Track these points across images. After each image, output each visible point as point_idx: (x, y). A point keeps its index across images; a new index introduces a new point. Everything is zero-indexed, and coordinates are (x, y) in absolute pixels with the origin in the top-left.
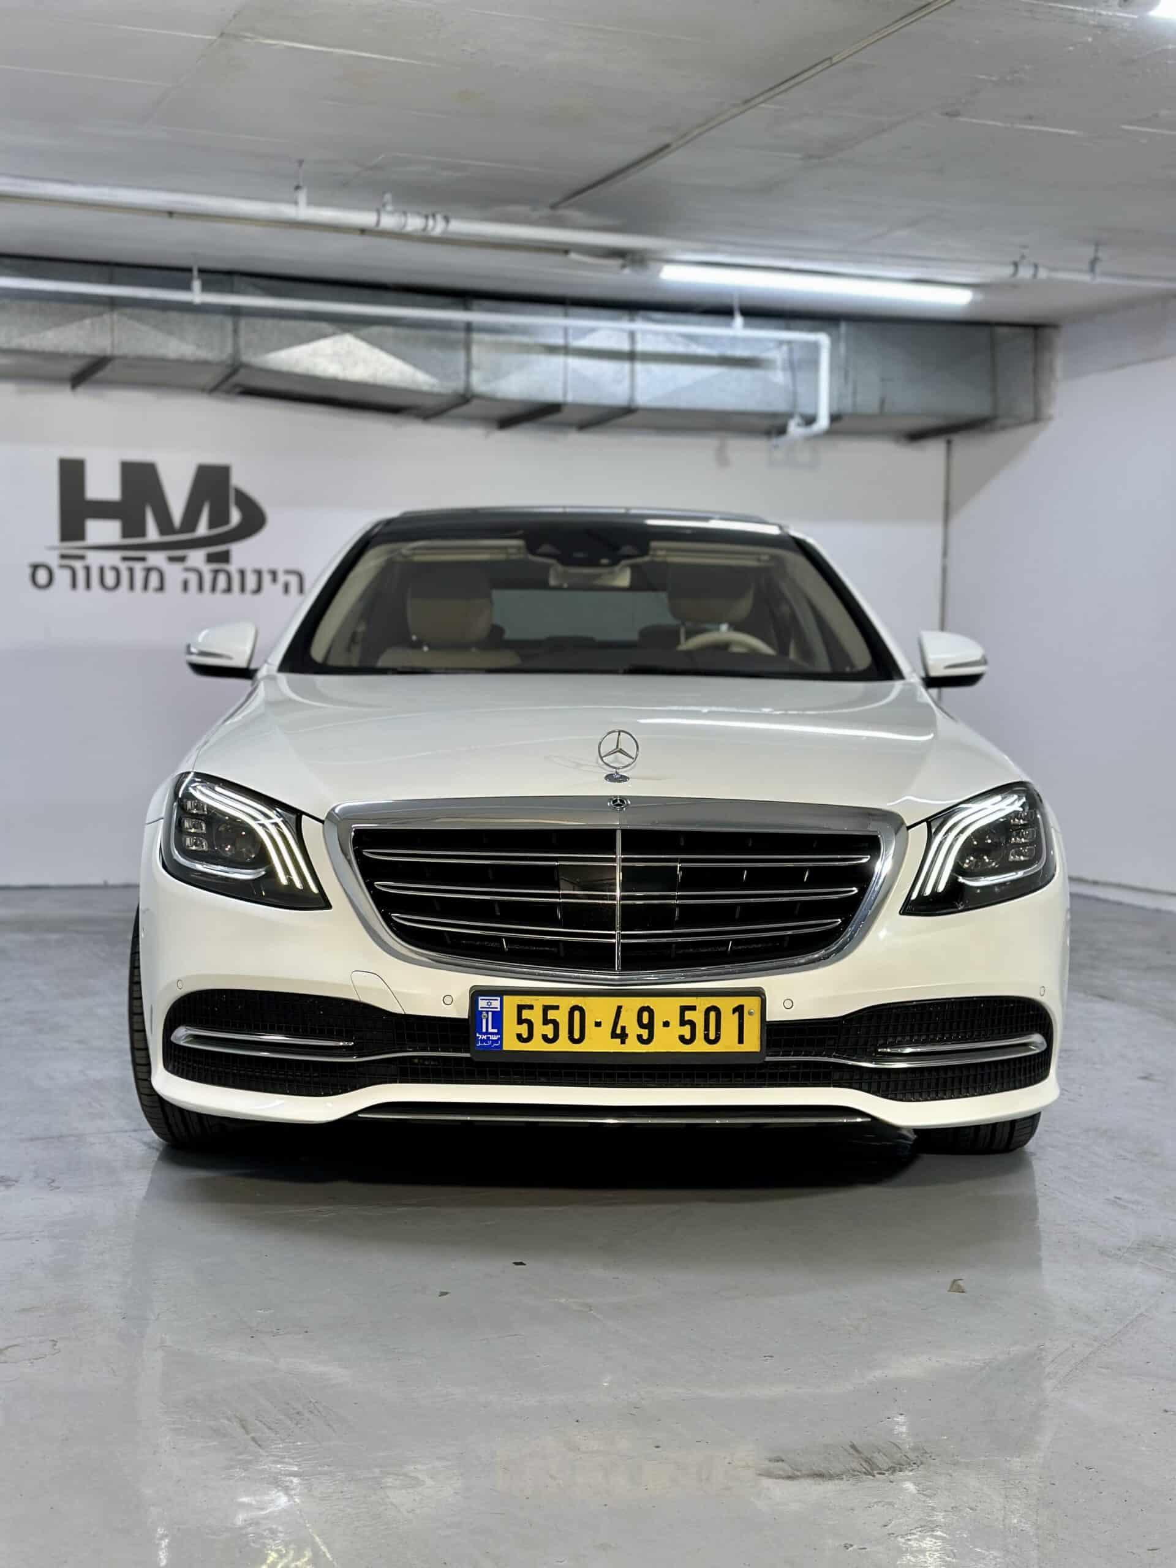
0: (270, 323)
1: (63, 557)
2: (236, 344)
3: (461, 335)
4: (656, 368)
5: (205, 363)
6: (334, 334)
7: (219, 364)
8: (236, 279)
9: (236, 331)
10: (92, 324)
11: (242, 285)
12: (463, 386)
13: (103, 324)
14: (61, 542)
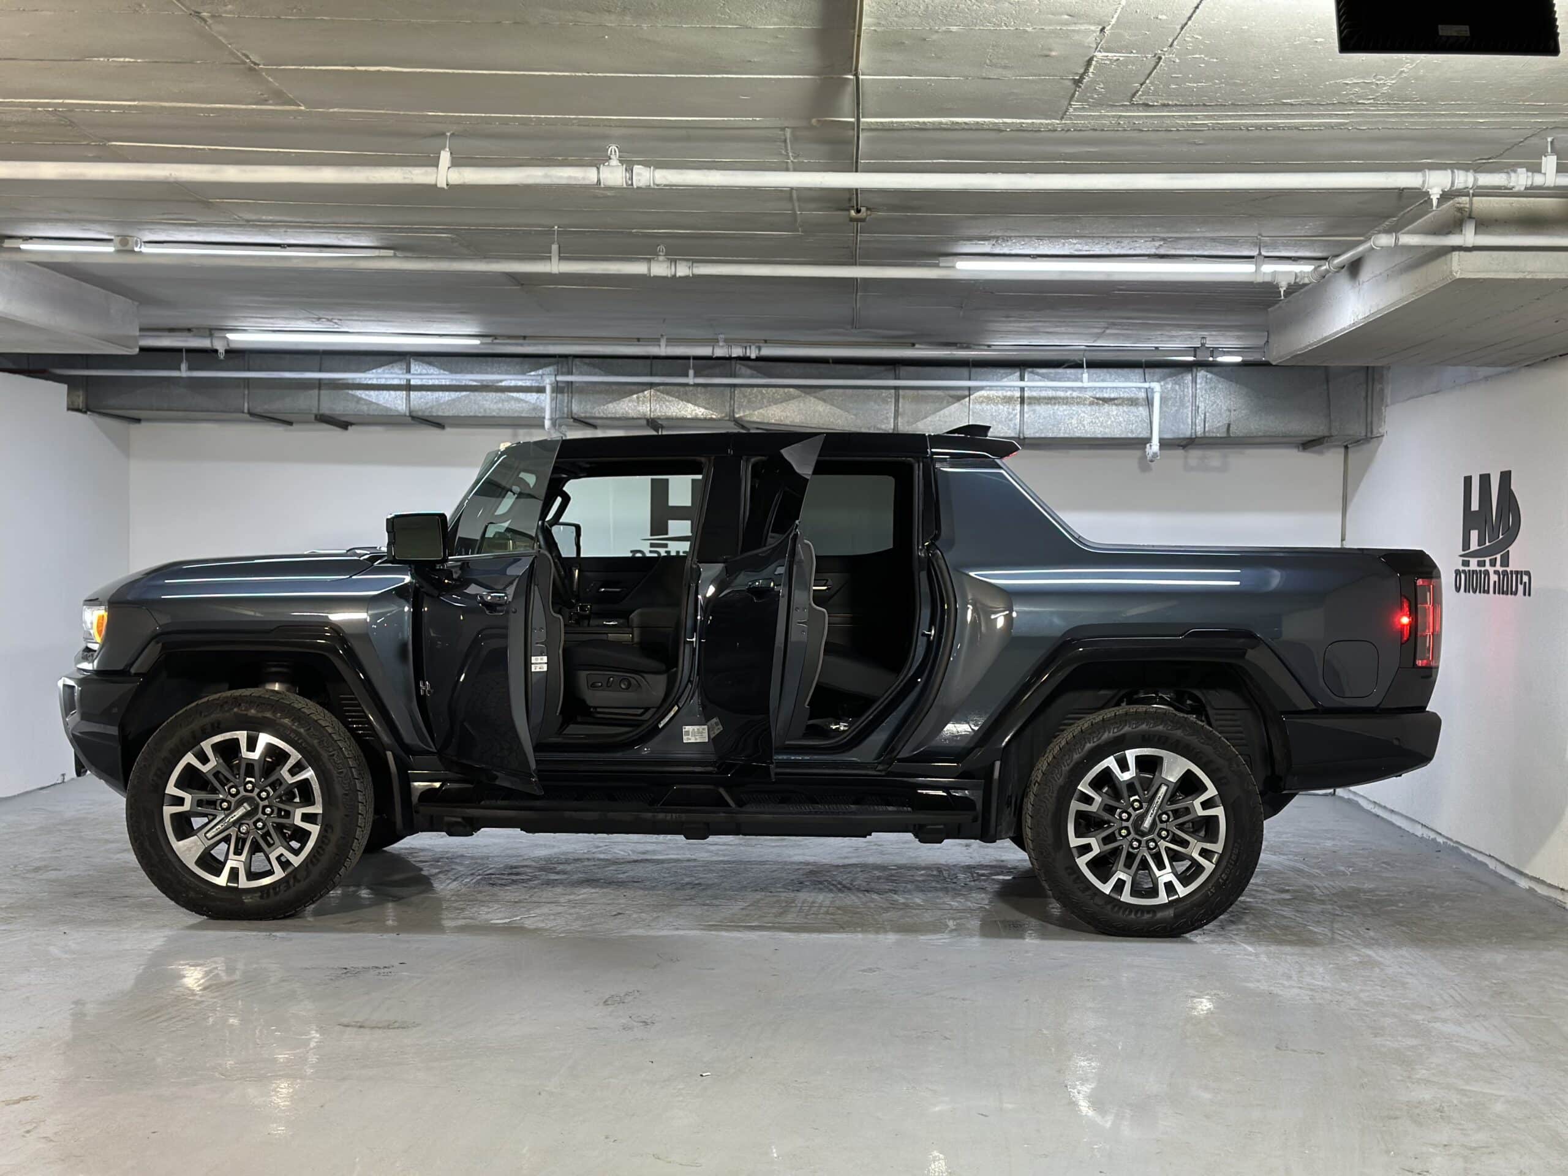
0: (755, 389)
1: (652, 545)
2: (732, 406)
3: (893, 391)
4: (1042, 409)
5: (711, 419)
6: (800, 396)
7: (723, 419)
8: (733, 362)
9: (732, 398)
10: (638, 398)
11: (738, 366)
12: (892, 427)
13: (644, 397)
14: (652, 535)
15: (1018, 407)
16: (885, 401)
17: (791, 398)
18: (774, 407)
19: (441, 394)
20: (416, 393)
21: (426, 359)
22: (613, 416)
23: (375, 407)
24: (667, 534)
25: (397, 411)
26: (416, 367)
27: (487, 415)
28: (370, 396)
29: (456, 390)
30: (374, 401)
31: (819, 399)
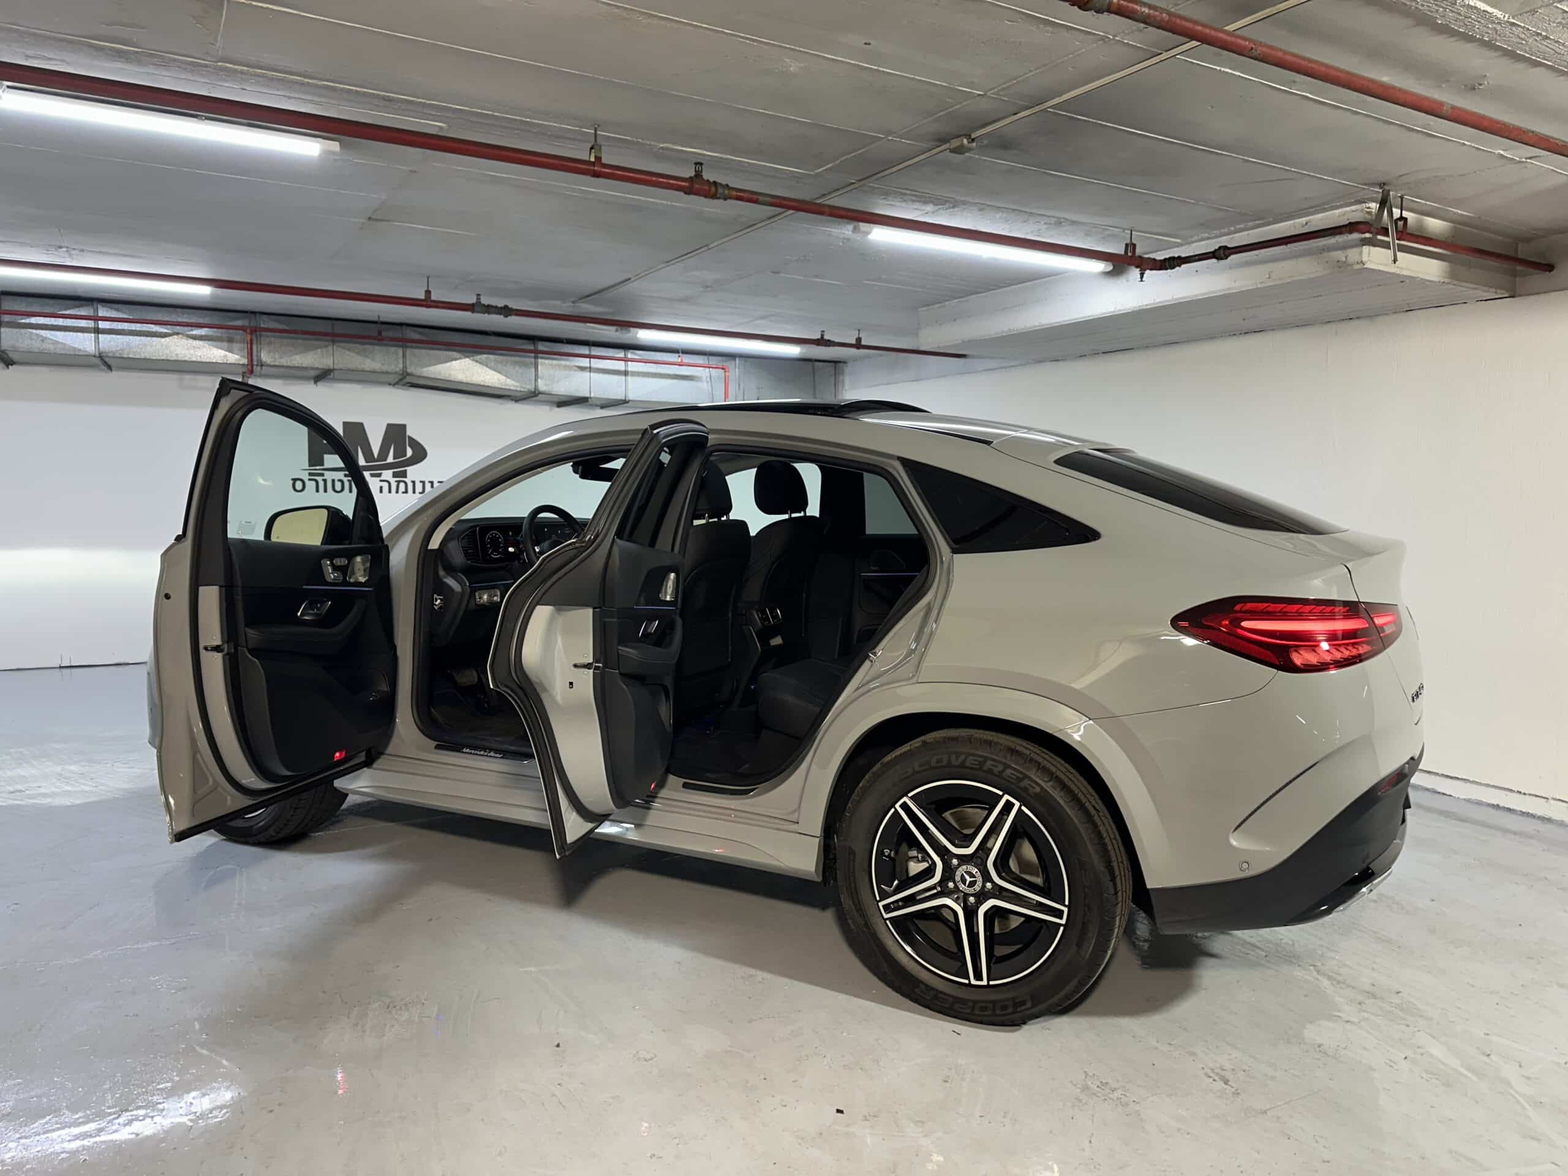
0: (424, 352)
1: (310, 474)
2: (404, 363)
3: (533, 360)
4: (639, 380)
5: (387, 373)
6: (461, 358)
7: (396, 373)
8: (404, 327)
9: (405, 357)
10: (322, 352)
11: (408, 331)
12: (534, 387)
13: (328, 351)
14: (310, 466)
15: (624, 377)
16: (526, 365)
17: (456, 359)
18: (440, 366)
19: (131, 337)
20: (103, 335)
21: (116, 306)
22: (300, 365)
23: (60, 346)
24: (323, 465)
25: (86, 351)
26: (103, 312)
27: (180, 359)
28: (56, 336)
29: (147, 336)
30: (60, 341)
31: (477, 361)
